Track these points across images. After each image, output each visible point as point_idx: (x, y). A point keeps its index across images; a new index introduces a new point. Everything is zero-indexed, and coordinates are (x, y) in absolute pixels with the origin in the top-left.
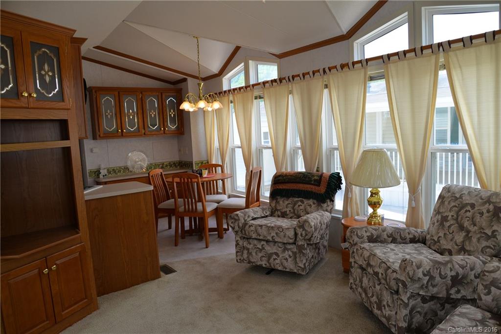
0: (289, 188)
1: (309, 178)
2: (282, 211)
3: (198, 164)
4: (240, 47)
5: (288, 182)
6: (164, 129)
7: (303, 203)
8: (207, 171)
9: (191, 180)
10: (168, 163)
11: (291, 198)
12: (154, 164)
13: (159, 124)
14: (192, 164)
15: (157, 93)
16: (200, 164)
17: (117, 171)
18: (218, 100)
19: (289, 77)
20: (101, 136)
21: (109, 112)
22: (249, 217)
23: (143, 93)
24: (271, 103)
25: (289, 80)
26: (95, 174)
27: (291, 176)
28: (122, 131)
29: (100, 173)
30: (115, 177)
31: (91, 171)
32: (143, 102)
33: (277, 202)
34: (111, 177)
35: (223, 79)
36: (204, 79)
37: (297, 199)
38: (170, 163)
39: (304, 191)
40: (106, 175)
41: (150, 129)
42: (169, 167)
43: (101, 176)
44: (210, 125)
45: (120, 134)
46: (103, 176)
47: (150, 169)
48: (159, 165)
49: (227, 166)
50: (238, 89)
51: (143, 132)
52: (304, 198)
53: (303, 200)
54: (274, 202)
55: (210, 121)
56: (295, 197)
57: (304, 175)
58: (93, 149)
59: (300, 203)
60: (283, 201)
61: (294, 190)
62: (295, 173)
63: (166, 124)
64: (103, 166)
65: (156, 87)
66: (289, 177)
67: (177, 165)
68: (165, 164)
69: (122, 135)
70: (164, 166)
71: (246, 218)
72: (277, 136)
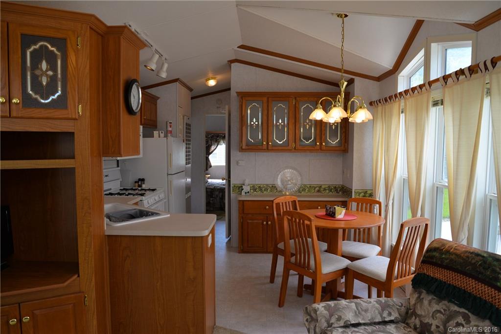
0: (444, 279)
1: (494, 271)
2: (422, 319)
3: (360, 193)
4: (423, 21)
5: (447, 268)
6: (321, 144)
7: (468, 321)
8: (344, 211)
9: (303, 222)
10: (327, 186)
11: (446, 302)
12: (308, 186)
13: (315, 138)
14: (352, 192)
15: (316, 99)
16: (362, 194)
17: (263, 189)
18: (364, 108)
19: (485, 63)
20: (243, 148)
21: (254, 121)
22: (339, 319)
23: (298, 98)
24: (453, 113)
25: (486, 68)
26: (239, 189)
27: (456, 255)
28: (268, 143)
29: (243, 189)
30: (261, 196)
31: (235, 186)
32: (297, 109)
33: (420, 300)
34: (255, 196)
35: (399, 77)
36: (378, 79)
37: (456, 308)
38: (329, 187)
39: (475, 298)
40: (248, 192)
41: (302, 143)
42: (327, 191)
43: (243, 193)
44: (377, 141)
45: (265, 147)
46: (246, 193)
47: (302, 191)
48: (315, 188)
49: (393, 204)
50: (418, 88)
51: (294, 145)
52: (473, 313)
53: (470, 314)
54: (416, 296)
55: (378, 136)
56: (453, 303)
57: (485, 262)
58: (240, 162)
59: (460, 319)
60: (430, 302)
61: (455, 287)
62: (466, 252)
63: (323, 137)
64: (247, 182)
65: (320, 91)
66: (453, 257)
67: (339, 189)
68: (323, 187)
69: (268, 149)
70: (322, 189)
71: (333, 320)
72: (457, 171)
